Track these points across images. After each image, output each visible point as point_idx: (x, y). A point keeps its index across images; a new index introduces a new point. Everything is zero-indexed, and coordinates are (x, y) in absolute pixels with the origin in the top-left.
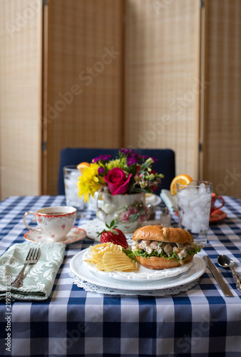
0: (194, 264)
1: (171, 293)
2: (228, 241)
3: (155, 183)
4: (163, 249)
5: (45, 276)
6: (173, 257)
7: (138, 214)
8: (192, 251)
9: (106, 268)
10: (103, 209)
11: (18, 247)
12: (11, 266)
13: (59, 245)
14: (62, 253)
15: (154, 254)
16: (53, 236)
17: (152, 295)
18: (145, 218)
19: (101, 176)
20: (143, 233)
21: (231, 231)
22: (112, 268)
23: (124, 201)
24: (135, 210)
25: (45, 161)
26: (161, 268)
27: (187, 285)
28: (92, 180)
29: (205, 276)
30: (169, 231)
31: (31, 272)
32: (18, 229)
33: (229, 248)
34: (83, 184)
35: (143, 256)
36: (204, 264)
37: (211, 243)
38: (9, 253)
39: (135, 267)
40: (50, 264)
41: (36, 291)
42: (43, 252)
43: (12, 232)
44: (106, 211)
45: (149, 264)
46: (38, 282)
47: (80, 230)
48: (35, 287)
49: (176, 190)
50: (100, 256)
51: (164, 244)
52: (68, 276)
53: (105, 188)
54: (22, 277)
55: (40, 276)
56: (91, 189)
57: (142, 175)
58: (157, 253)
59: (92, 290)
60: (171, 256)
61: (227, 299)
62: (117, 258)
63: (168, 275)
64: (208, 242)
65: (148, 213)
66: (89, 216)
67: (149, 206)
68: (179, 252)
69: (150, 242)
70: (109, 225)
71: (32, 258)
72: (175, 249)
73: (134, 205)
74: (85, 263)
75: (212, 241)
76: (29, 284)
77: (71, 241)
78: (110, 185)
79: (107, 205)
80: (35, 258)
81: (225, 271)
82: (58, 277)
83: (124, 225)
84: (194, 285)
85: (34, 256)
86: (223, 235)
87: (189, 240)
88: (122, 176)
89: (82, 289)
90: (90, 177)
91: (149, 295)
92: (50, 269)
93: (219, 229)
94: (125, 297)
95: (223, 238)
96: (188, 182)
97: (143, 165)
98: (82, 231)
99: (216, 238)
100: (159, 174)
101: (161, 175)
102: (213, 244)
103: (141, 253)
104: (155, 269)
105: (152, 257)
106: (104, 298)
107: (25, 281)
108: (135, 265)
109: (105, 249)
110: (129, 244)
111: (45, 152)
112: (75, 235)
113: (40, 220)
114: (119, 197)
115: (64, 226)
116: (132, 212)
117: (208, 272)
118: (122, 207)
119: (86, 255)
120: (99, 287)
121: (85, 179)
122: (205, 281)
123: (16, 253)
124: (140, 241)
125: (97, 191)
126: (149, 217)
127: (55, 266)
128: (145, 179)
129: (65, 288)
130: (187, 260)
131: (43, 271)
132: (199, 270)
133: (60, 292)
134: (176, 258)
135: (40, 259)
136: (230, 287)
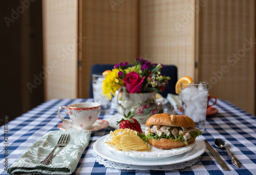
0: (196, 146)
1: (178, 168)
2: (221, 129)
3: (164, 83)
4: (171, 132)
5: (71, 155)
6: (179, 138)
7: (150, 109)
8: (194, 134)
9: (123, 148)
10: (122, 104)
11: (52, 134)
12: (45, 148)
13: (86, 132)
14: (88, 138)
15: (164, 136)
16: (82, 126)
17: (162, 170)
18: (156, 112)
19: (121, 78)
20: (155, 119)
21: (222, 122)
22: (128, 149)
23: (139, 98)
24: (148, 106)
25: (81, 75)
26: (169, 148)
27: (191, 161)
28: (113, 81)
29: (205, 154)
30: (176, 117)
31: (60, 153)
32: (54, 121)
33: (222, 134)
34: (107, 85)
35: (155, 138)
36: (204, 145)
37: (208, 130)
38: (44, 138)
39: (148, 148)
40: (77, 146)
41: (61, 167)
42: (72, 137)
43: (49, 123)
44: (125, 106)
45: (159, 145)
46: (65, 160)
47: (104, 121)
48: (62, 164)
49: (180, 89)
50: (119, 138)
51: (171, 128)
52: (91, 156)
53: (124, 88)
54: (51, 156)
55: (67, 156)
56: (112, 89)
57: (153, 77)
58: (166, 136)
59: (111, 167)
60: (177, 138)
61: (225, 172)
62: (133, 140)
63: (175, 153)
64: (205, 130)
65: (158, 108)
66: (112, 112)
67: (159, 104)
68: (184, 134)
69: (160, 126)
70: (127, 116)
71: (62, 142)
72: (181, 132)
73: (147, 102)
74: (106, 144)
75: (208, 129)
76: (57, 162)
77: (96, 129)
78: (128, 85)
79: (125, 102)
80: (65, 142)
81: (221, 151)
82: (83, 156)
83: (139, 117)
84: (197, 161)
85: (65, 140)
86: (217, 125)
87: (192, 125)
88: (137, 78)
89: (102, 166)
90: (112, 79)
91: (160, 170)
92: (77, 150)
93: (213, 121)
94: (139, 172)
95: (217, 127)
96: (189, 82)
97: (154, 70)
98: (105, 123)
99: (211, 127)
100: (166, 76)
101: (168, 78)
102: (210, 131)
103: (153, 136)
104: (164, 149)
105: (162, 139)
106: (121, 173)
107: (54, 160)
108: (147, 146)
109: (123, 133)
110: (143, 131)
111: (81, 69)
112: (100, 125)
113: (71, 113)
114: (135, 95)
115: (90, 118)
116: (145, 107)
117: (208, 151)
118: (137, 103)
119: (107, 139)
120: (117, 164)
121: (108, 81)
122: (206, 159)
123: (50, 138)
124: (151, 126)
125: (117, 90)
126: (158, 111)
127: (81, 148)
128: (156, 80)
129: (88, 165)
130: (191, 141)
131: (71, 152)
132: (200, 149)
133: (83, 168)
134: (182, 140)
135: (69, 143)
136: (226, 163)
